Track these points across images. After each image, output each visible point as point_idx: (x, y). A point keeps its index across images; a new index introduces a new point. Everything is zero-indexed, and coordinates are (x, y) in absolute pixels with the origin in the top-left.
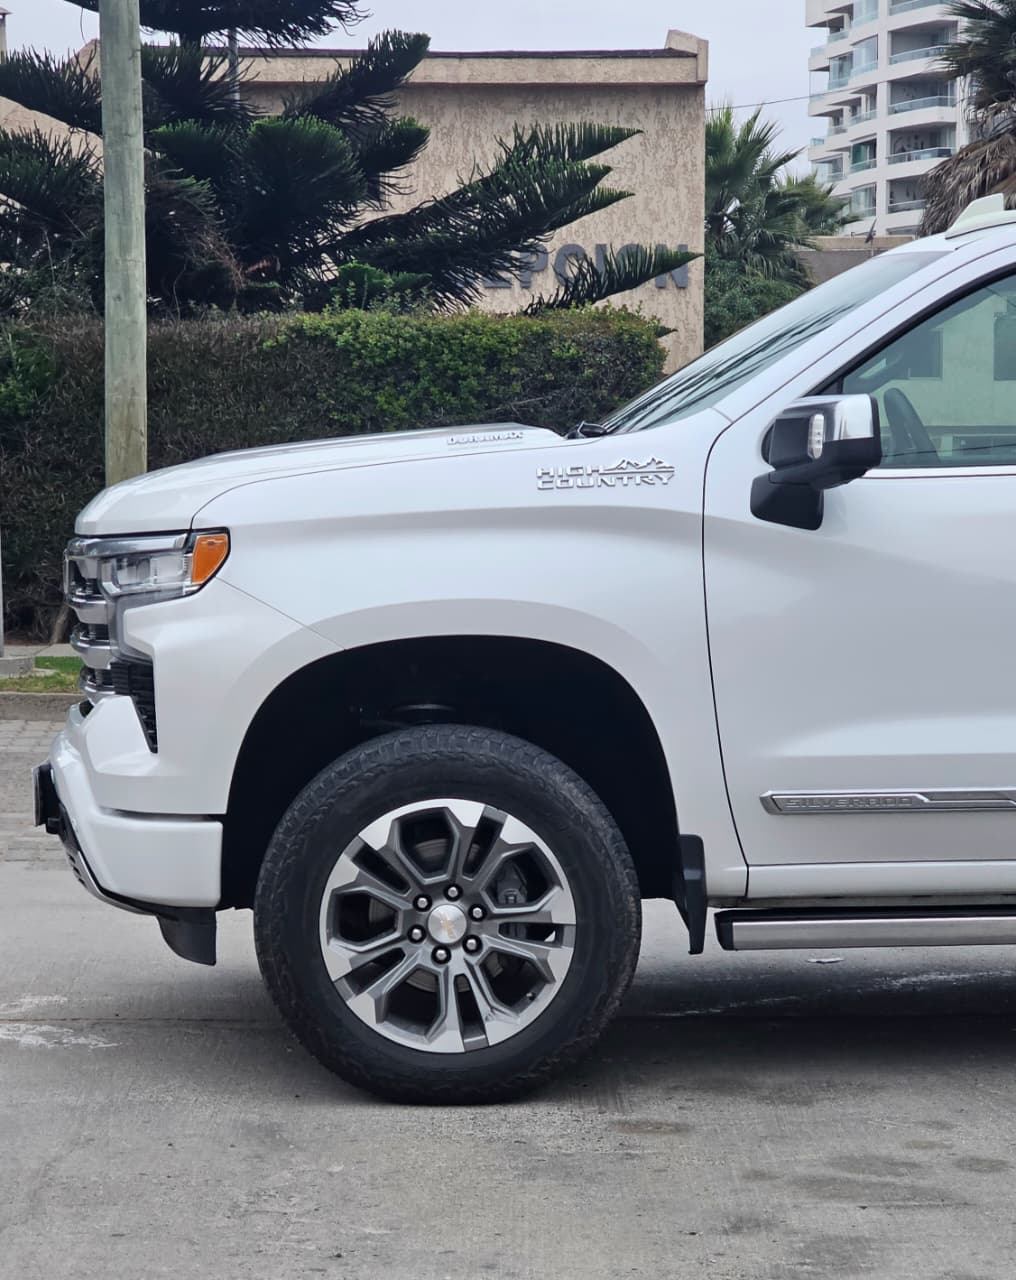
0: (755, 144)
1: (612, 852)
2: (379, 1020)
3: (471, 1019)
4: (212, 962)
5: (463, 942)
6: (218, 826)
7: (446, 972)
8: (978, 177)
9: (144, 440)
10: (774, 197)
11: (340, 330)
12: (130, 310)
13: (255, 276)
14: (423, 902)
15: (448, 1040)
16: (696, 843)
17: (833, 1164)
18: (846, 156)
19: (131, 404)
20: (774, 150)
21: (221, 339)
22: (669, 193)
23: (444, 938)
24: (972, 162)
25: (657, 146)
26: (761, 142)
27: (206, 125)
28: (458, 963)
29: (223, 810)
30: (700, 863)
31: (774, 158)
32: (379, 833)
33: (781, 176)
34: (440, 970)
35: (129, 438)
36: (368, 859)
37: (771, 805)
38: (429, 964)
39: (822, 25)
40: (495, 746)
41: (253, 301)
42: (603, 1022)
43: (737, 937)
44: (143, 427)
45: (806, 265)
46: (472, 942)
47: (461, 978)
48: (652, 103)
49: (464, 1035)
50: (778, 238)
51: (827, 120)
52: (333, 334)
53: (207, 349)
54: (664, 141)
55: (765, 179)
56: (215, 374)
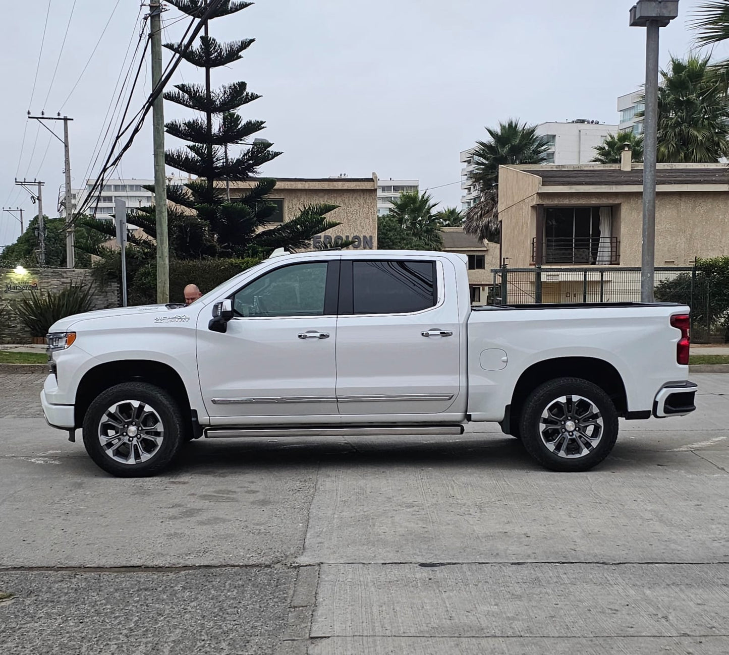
0: (425, 201)
1: (173, 414)
2: (114, 456)
3: (137, 456)
4: (74, 441)
5: (136, 436)
6: (73, 407)
7: (132, 444)
8: (480, 212)
9: (168, 297)
10: (431, 216)
11: (243, 264)
12: (164, 260)
13: (225, 248)
14: (126, 426)
15: (132, 461)
16: (195, 411)
17: (214, 492)
18: (472, 201)
19: (164, 287)
20: (431, 202)
21: (209, 266)
22: (367, 221)
23: (131, 435)
24: (478, 208)
25: (363, 207)
26: (427, 200)
27: (211, 205)
28: (135, 442)
29: (74, 403)
30: (197, 417)
31: (431, 205)
32: (113, 409)
33: (434, 211)
34: (130, 443)
35: (163, 296)
36: (110, 415)
37: (214, 402)
38: (127, 442)
39: (465, 162)
40: (143, 387)
41: (223, 255)
42: (171, 456)
43: (208, 435)
44: (168, 293)
45: (440, 237)
46: (139, 436)
47: (135, 445)
48: (362, 194)
49: (136, 460)
50: (432, 229)
51: (467, 190)
52: (241, 265)
53: (205, 269)
54: (365, 206)
55: (428, 211)
56: (207, 276)
